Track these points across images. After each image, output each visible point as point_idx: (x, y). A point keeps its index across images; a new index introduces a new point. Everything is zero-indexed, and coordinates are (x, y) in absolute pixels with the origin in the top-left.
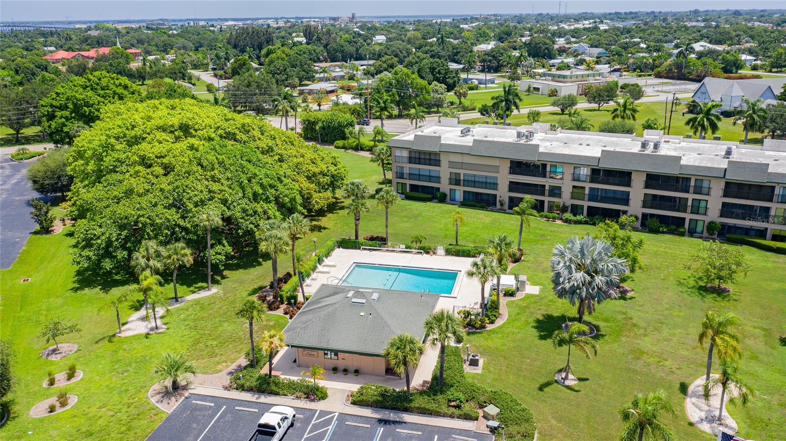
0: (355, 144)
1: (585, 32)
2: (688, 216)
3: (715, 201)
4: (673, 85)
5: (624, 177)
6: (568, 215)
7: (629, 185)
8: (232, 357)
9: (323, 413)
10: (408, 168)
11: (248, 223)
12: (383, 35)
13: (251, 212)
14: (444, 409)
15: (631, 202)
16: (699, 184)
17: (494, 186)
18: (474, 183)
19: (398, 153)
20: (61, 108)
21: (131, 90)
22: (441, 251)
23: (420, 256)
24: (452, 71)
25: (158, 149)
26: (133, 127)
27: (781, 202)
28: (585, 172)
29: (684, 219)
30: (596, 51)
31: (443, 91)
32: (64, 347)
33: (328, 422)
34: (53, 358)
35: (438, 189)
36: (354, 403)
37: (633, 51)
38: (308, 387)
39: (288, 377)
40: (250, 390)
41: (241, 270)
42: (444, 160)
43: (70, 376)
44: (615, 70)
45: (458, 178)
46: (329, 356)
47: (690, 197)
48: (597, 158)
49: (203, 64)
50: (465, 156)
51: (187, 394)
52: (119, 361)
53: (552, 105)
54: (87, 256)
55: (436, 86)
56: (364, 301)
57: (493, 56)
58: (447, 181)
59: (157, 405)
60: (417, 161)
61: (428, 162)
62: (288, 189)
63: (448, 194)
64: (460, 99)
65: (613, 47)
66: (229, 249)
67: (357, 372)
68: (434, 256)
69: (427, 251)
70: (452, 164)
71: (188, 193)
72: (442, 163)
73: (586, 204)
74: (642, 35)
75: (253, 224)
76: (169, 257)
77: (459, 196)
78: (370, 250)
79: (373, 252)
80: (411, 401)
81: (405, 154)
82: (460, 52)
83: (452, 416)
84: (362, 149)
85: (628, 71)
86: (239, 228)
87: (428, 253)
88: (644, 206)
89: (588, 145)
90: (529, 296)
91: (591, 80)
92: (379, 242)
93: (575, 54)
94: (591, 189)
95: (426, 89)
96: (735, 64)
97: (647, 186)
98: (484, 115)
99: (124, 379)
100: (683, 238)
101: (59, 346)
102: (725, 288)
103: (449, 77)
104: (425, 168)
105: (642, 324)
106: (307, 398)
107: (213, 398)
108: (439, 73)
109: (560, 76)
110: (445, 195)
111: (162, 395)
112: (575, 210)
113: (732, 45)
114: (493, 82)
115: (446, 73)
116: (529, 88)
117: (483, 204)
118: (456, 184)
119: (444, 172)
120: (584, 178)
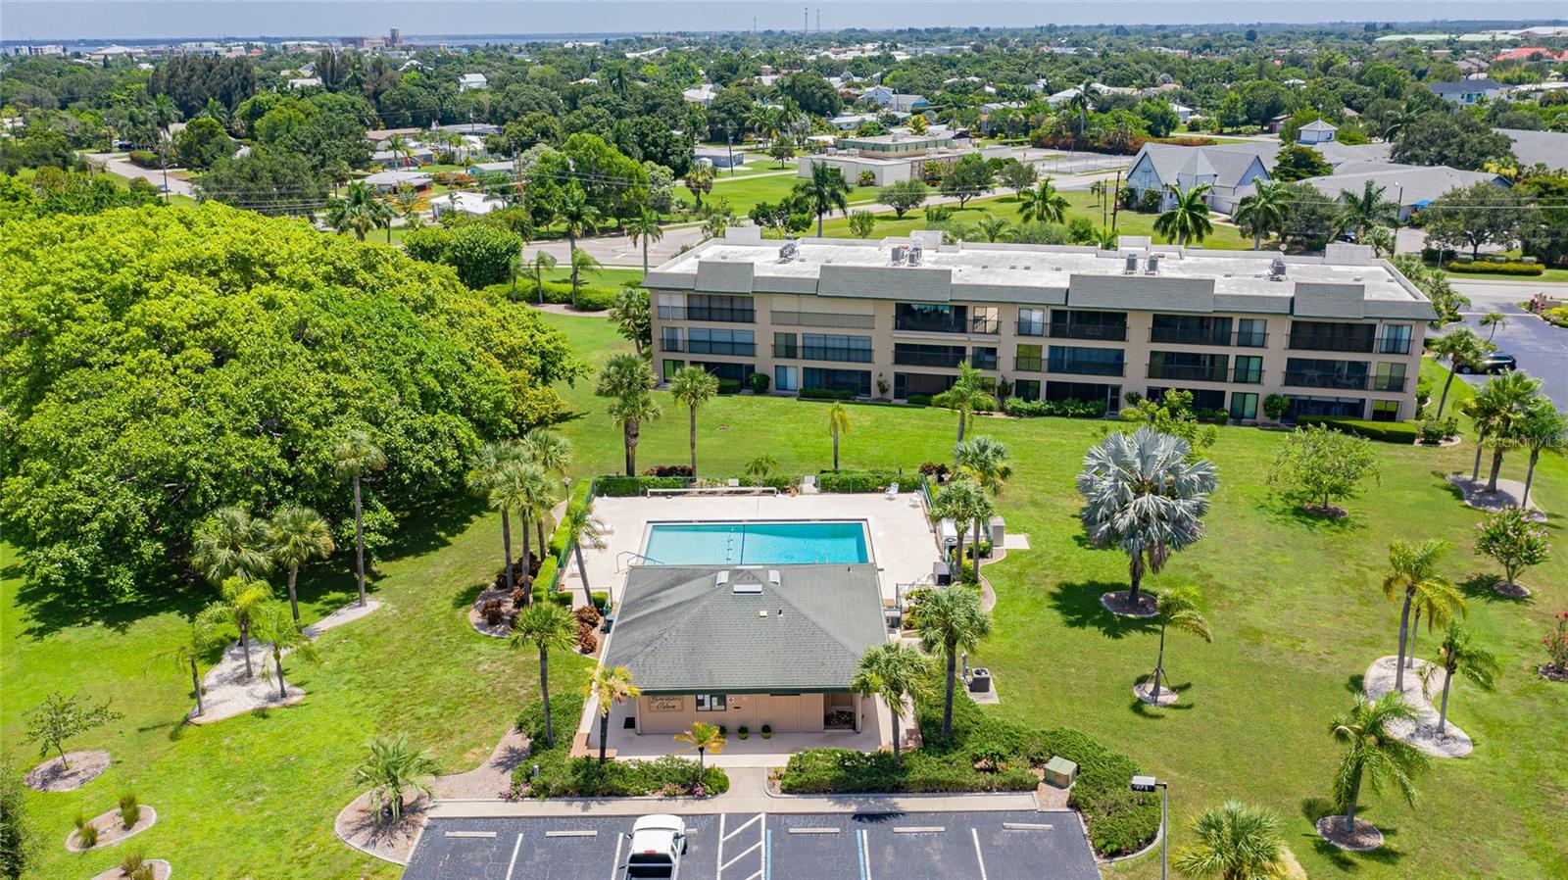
0: (530, 289)
2: (1229, 388)
3: (1275, 356)
4: (1071, 159)
5: (1113, 323)
6: (1013, 401)
7: (1123, 338)
8: (488, 733)
9: (734, 819)
10: (685, 329)
11: (420, 456)
12: (480, 72)
13: (423, 434)
14: (970, 778)
15: (1128, 370)
16: (1246, 329)
17: (866, 354)
18: (826, 352)
19: (663, 300)
21: (10, 192)
22: (808, 485)
23: (769, 498)
24: (677, 141)
25: (188, 310)
26: (115, 266)
27: (1386, 352)
28: (1037, 316)
29: (1223, 393)
30: (910, 100)
31: (667, 179)
32: (77, 760)
33: (753, 834)
34: (60, 787)
35: (751, 368)
36: (789, 790)
37: (977, 100)
38: (683, 772)
39: (636, 758)
40: (562, 793)
41: (410, 559)
42: (761, 310)
43: (131, 820)
44: (961, 135)
45: (790, 344)
46: (707, 706)
47: (1232, 352)
48: (1062, 289)
49: (97, 137)
50: (804, 299)
51: (425, 821)
52: (227, 775)
53: (879, 202)
54: (63, 561)
55: (653, 169)
56: (759, 588)
57: (729, 112)
58: (770, 351)
59: (369, 851)
60: (705, 313)
61: (727, 315)
62: (487, 383)
63: (772, 375)
64: (696, 192)
65: (937, 92)
66: (386, 515)
67: (766, 729)
68: (797, 496)
69: (782, 487)
70: (777, 317)
71: (292, 401)
72: (758, 316)
73: (1044, 378)
74: (979, 70)
75: (432, 458)
76: (285, 540)
77: (794, 378)
78: (665, 494)
79: (675, 498)
80: (905, 771)
81: (680, 301)
82: (660, 105)
83: (987, 789)
84: (547, 300)
85: (980, 136)
86: (403, 469)
87: (784, 491)
88: (1151, 375)
89: (1027, 268)
90: (1014, 555)
91: (930, 154)
92: (677, 477)
93: (873, 105)
94: (1052, 349)
95: (638, 176)
96: (1163, 120)
97: (1155, 337)
98: (761, 224)
99: (261, 810)
100: (1225, 428)
101: (68, 757)
102: (1336, 509)
103: (673, 153)
104: (721, 329)
105: (1234, 584)
106: (691, 792)
107: (487, 822)
108: (655, 144)
109: (875, 147)
110: (765, 379)
111: (371, 829)
112: (1026, 390)
113: (1144, 87)
114: (740, 163)
115: (667, 144)
117: (846, 392)
118: (787, 356)
119: (763, 333)
120: (1036, 329)
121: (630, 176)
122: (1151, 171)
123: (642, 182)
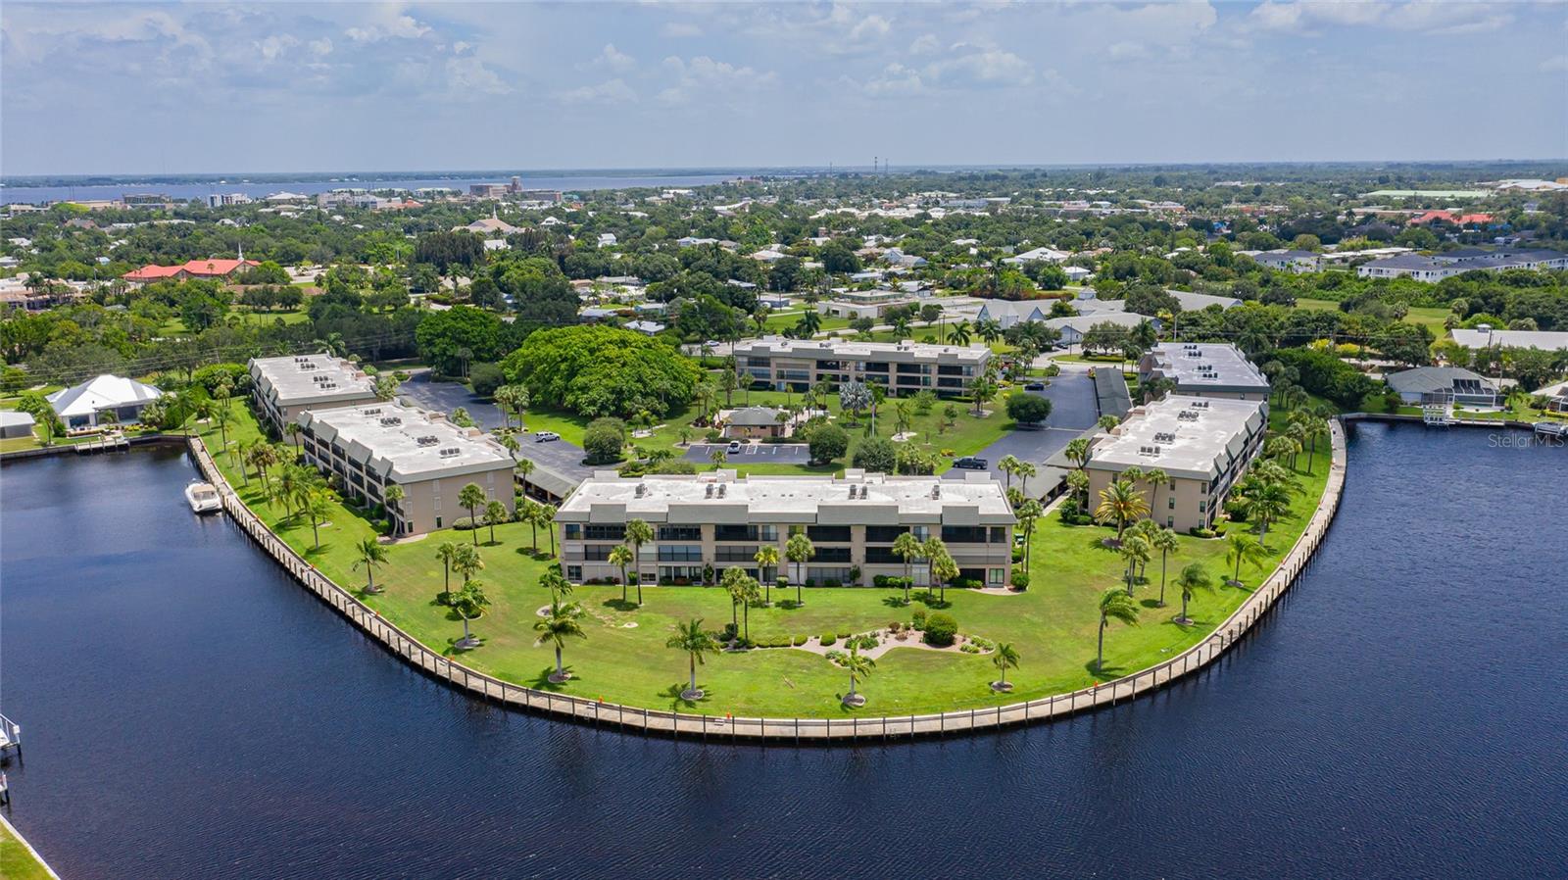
1: (905, 227)
2: (921, 387)
3: (934, 377)
5: (885, 366)
7: (888, 371)
10: (749, 369)
12: (611, 232)
15: (890, 382)
16: (925, 368)
17: (807, 378)
18: (794, 377)
19: (740, 359)
20: (443, 335)
24: (749, 296)
27: (966, 375)
28: (862, 365)
29: (919, 389)
30: (912, 260)
31: (744, 315)
35: (769, 383)
37: (958, 260)
42: (773, 364)
44: (925, 288)
45: (783, 374)
47: (922, 376)
48: (869, 356)
50: (787, 359)
53: (850, 328)
57: (784, 272)
58: (776, 377)
60: (754, 364)
61: (761, 364)
63: (777, 385)
64: (759, 323)
65: (935, 253)
70: (778, 365)
77: (784, 386)
78: (740, 409)
81: (745, 360)
82: (741, 265)
85: (943, 288)
86: (672, 393)
88: (897, 383)
91: (892, 302)
92: (743, 406)
93: (887, 263)
94: (867, 375)
95: (729, 314)
97: (898, 371)
104: (759, 369)
109: (859, 298)
110: (774, 386)
114: (787, 305)
115: (744, 298)
116: (828, 310)
117: (800, 390)
118: (782, 378)
119: (773, 370)
120: (862, 369)
121: (725, 314)
122: (987, 314)
123: (731, 316)
